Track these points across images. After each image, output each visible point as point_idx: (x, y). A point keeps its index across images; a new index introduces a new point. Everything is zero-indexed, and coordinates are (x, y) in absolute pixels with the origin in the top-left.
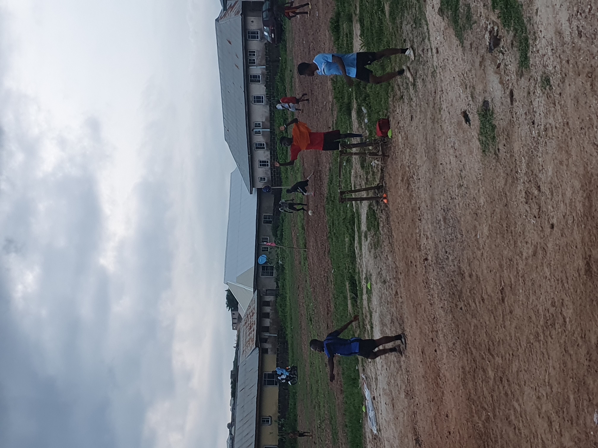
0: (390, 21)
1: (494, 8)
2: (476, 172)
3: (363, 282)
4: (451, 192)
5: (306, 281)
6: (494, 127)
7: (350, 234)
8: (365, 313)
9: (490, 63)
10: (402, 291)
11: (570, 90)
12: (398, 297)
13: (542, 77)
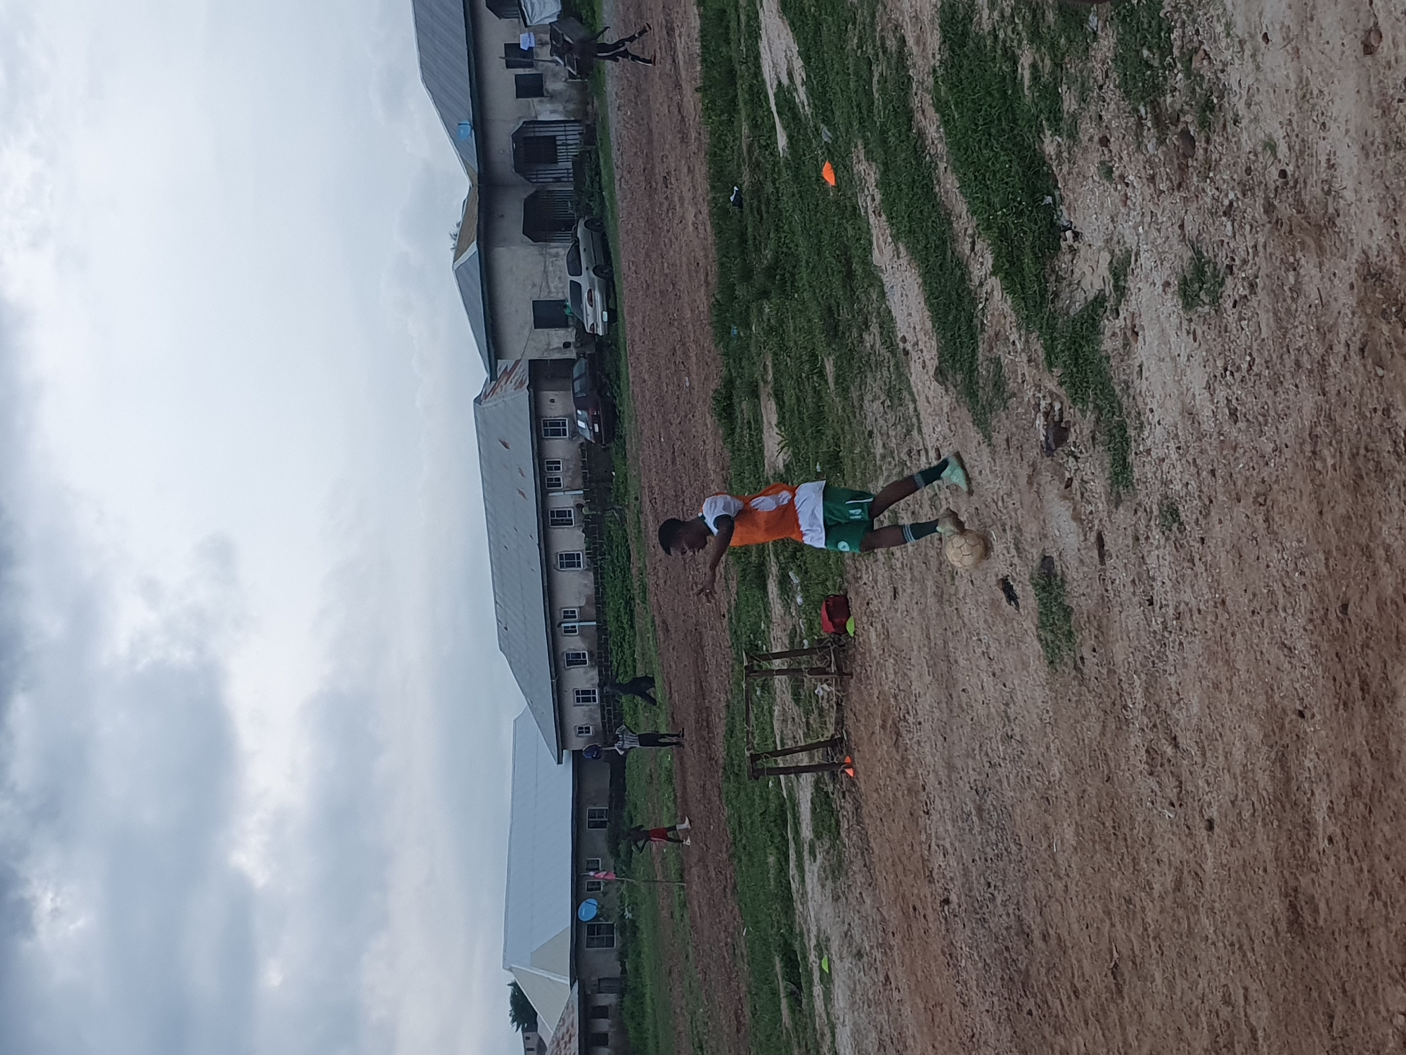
0: (837, 395)
1: (1050, 365)
2: (1038, 707)
3: (812, 957)
4: (989, 751)
5: (687, 957)
6: (1068, 612)
7: (777, 848)
8: (821, 1029)
9: (1050, 478)
10: (900, 975)
11: (1220, 532)
12: (891, 990)
13: (1160, 504)
